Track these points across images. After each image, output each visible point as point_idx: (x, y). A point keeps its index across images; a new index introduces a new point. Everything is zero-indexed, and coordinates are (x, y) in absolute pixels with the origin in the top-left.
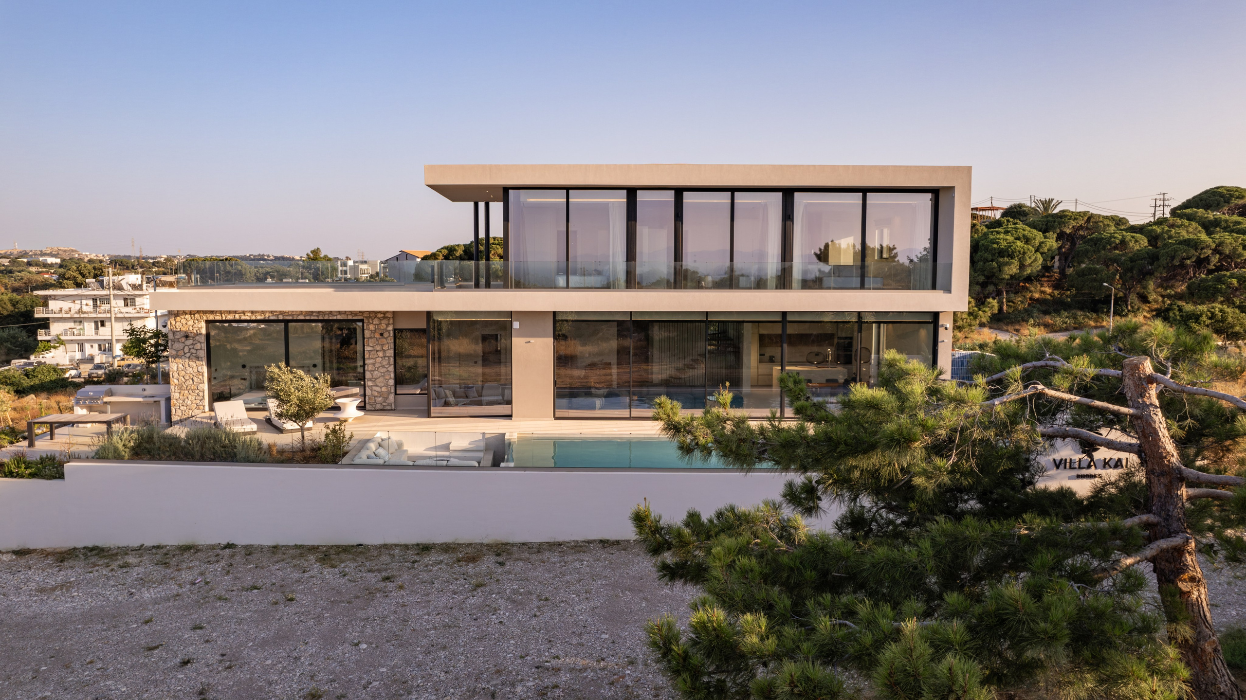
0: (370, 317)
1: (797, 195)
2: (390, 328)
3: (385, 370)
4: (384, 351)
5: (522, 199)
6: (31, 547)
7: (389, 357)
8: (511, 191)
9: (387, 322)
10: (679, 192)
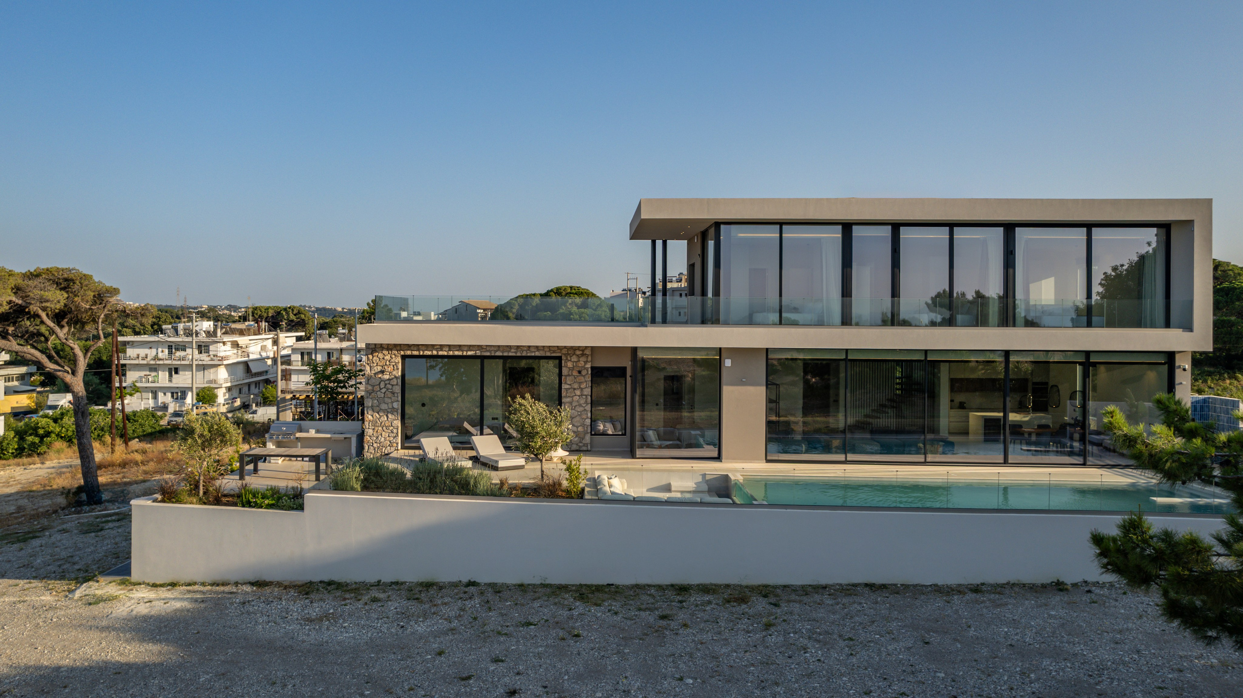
0: (568, 354)
1: (1018, 230)
2: (589, 365)
3: (582, 409)
4: (582, 389)
5: (732, 234)
6: (267, 580)
7: (586, 396)
8: (722, 226)
9: (585, 360)
10: (896, 227)
